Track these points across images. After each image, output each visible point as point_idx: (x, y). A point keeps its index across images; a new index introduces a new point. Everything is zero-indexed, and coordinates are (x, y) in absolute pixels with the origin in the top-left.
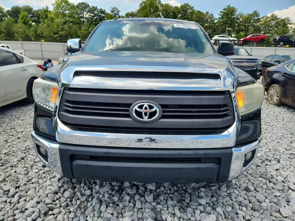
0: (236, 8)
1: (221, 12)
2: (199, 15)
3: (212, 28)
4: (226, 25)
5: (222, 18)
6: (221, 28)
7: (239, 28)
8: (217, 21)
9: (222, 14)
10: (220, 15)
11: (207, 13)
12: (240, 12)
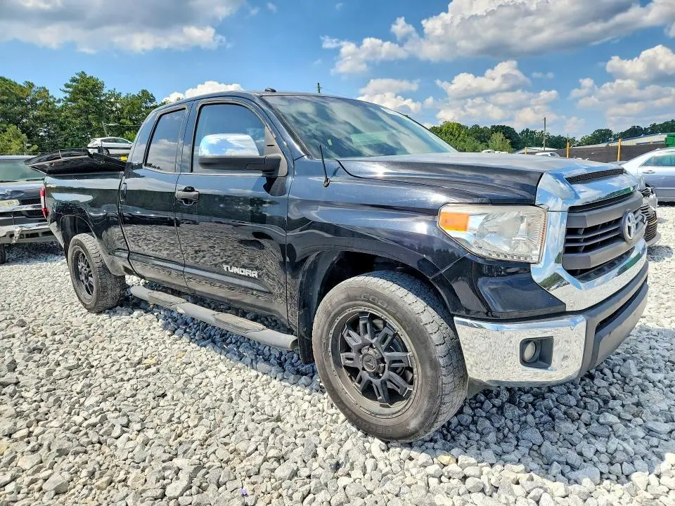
0: (100, 80)
1: (67, 86)
2: (7, 88)
3: (53, 121)
4: (90, 116)
5: (74, 100)
6: (78, 122)
7: (120, 124)
8: (61, 104)
9: (71, 90)
10: (66, 92)
11: (31, 85)
12: (112, 89)
